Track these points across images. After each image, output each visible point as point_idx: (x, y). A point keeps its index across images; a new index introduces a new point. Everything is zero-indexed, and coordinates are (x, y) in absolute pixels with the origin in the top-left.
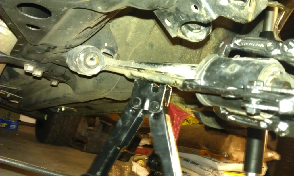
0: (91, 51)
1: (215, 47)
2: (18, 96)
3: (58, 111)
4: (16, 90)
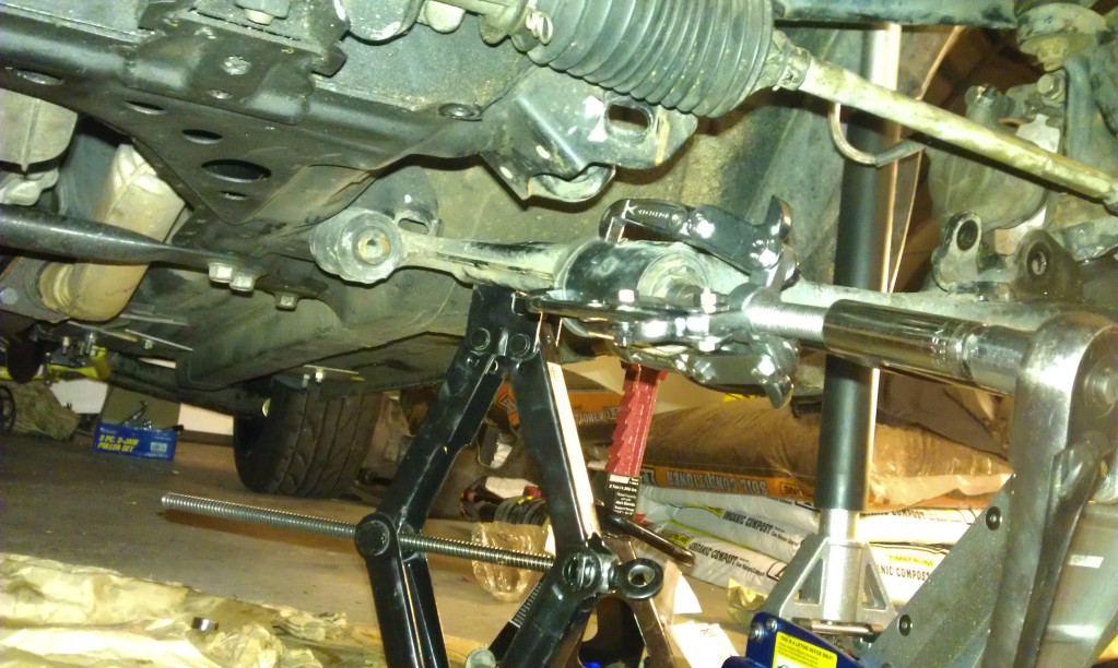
0: (368, 223)
1: (721, 168)
2: (178, 346)
3: (305, 383)
4: (171, 325)
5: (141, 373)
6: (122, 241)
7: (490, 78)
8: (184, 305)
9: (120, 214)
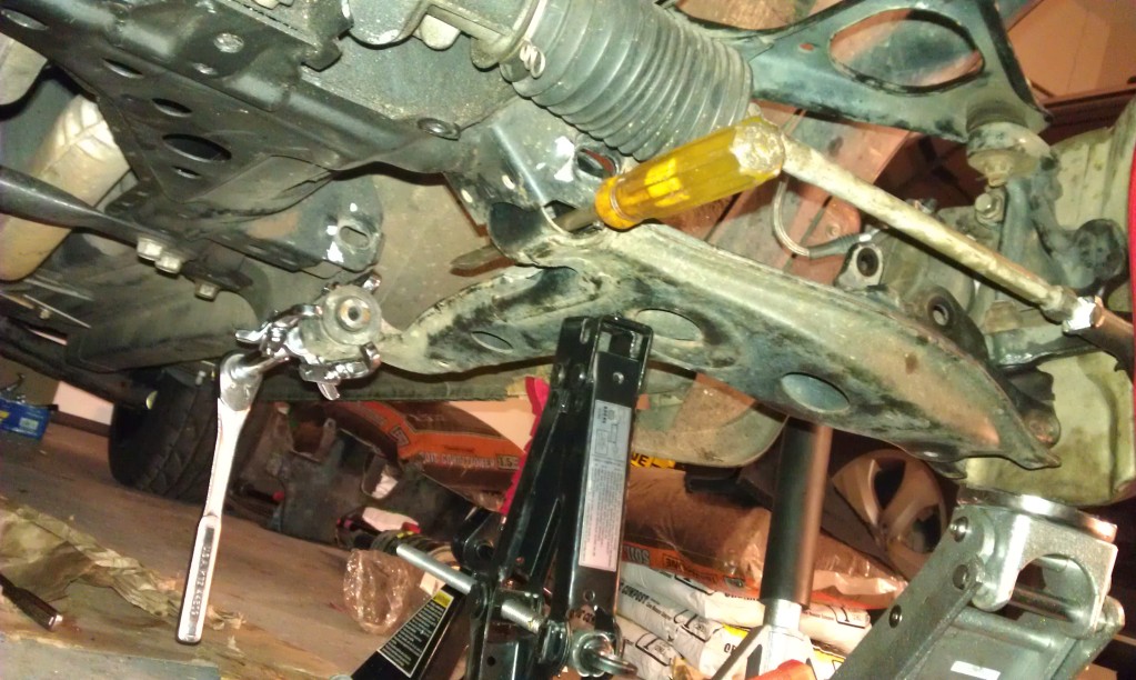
2: (76, 320)
3: (199, 381)
4: (74, 297)
5: (28, 344)
6: (56, 201)
7: (469, 101)
8: (93, 279)
9: (54, 172)
